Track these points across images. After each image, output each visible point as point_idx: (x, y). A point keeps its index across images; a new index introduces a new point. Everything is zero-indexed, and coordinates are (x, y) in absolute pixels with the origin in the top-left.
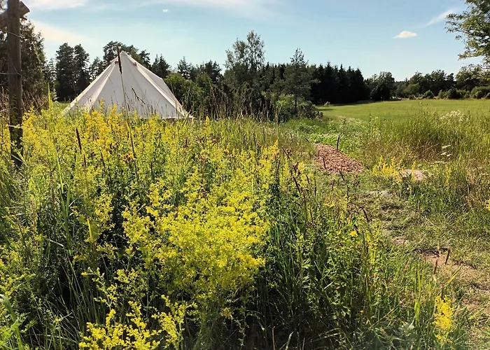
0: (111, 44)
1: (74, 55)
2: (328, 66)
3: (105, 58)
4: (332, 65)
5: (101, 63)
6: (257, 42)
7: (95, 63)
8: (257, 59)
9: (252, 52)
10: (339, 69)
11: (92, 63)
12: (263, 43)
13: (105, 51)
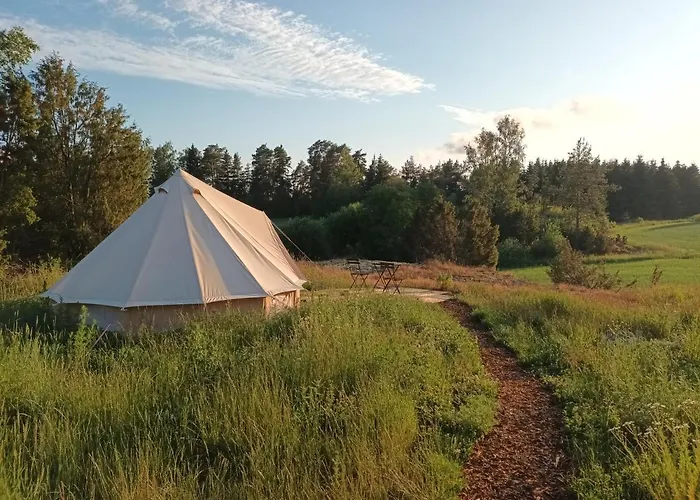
0: (318, 144)
1: (273, 159)
2: (639, 161)
3: (309, 161)
4: (646, 160)
5: (307, 168)
6: (514, 132)
7: (299, 168)
8: (513, 156)
9: (505, 146)
10: (659, 164)
11: (295, 168)
12: (522, 132)
13: (310, 153)
